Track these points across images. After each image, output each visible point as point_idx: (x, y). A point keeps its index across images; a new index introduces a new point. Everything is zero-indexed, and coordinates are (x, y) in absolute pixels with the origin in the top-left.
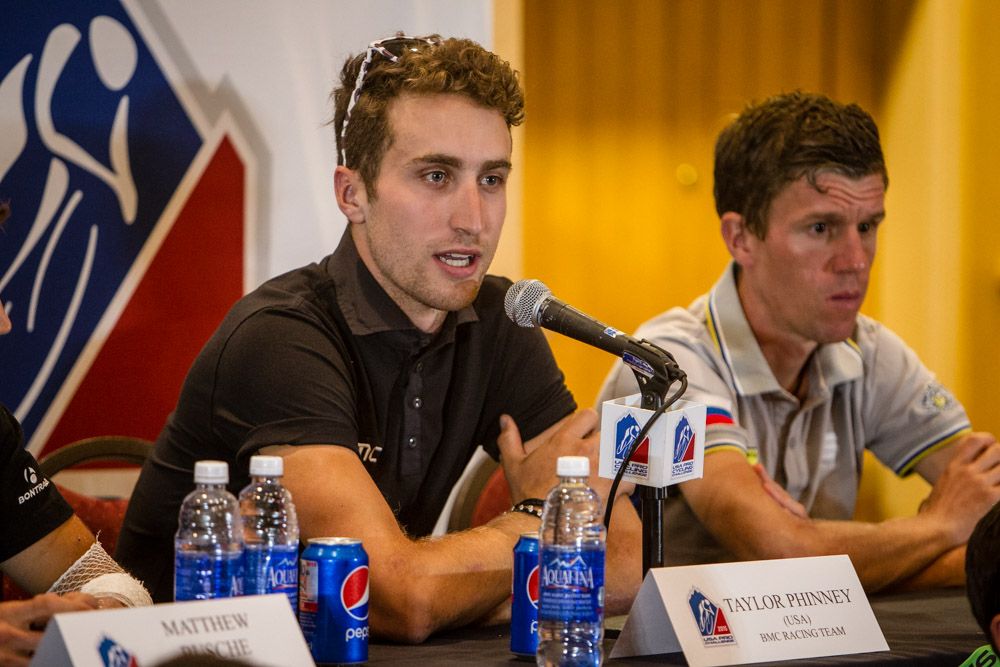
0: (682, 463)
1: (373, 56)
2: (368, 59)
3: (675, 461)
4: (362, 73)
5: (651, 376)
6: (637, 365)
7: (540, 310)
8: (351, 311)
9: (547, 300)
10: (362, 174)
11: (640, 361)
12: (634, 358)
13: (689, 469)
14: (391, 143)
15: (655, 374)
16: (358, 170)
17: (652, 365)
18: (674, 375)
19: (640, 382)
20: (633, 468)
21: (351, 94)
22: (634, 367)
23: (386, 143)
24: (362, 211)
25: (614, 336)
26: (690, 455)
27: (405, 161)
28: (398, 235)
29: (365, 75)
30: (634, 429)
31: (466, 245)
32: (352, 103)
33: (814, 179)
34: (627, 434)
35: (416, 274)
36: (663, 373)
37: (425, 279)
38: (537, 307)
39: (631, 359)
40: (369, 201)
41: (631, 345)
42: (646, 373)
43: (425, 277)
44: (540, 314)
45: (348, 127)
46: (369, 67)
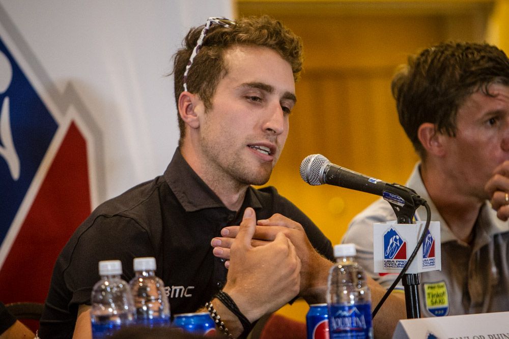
0: (429, 259)
1: (210, 25)
2: (207, 27)
3: (424, 257)
4: (202, 36)
5: (402, 205)
6: (393, 199)
7: (325, 173)
8: (183, 197)
9: (328, 165)
10: (201, 96)
11: (395, 196)
12: (390, 194)
13: (433, 263)
14: (227, 73)
15: (405, 203)
16: (198, 94)
17: (402, 198)
18: (417, 202)
19: (395, 210)
20: (397, 264)
21: (193, 49)
22: (391, 201)
23: (222, 73)
24: (198, 120)
25: (375, 183)
26: (432, 254)
27: (235, 85)
28: (226, 132)
29: (205, 37)
30: (396, 238)
31: (270, 141)
32: (194, 54)
33: (487, 91)
34: (391, 242)
35: (235, 157)
36: (411, 203)
37: (241, 160)
38: (322, 171)
39: (389, 196)
40: (206, 112)
41: (387, 186)
42: (399, 204)
43: (241, 159)
44: (324, 175)
45: (190, 69)
46: (207, 32)
